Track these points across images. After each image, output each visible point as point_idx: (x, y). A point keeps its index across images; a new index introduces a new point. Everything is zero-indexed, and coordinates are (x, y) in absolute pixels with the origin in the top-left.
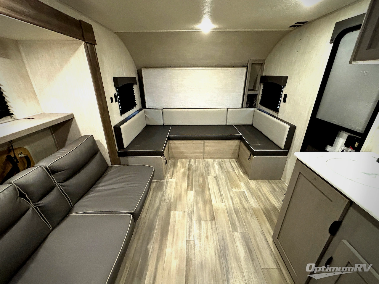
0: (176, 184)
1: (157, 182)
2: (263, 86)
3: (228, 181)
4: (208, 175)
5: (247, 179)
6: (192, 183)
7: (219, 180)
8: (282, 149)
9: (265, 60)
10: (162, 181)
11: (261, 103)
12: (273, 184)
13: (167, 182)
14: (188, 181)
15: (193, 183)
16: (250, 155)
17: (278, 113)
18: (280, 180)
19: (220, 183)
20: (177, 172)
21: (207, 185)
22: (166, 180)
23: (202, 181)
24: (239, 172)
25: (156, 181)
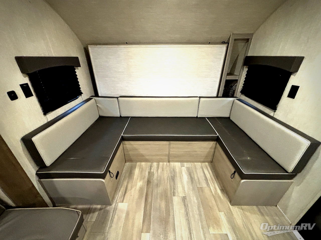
0: (128, 214)
1: (101, 209)
2: (247, 69)
3: (202, 209)
4: (174, 196)
5: (228, 205)
6: (150, 215)
7: (189, 205)
8: (288, 173)
9: (252, 34)
10: (108, 208)
11: (243, 92)
12: (267, 218)
13: (115, 209)
14: (144, 208)
15: (152, 212)
16: (235, 172)
17: (275, 112)
18: (275, 207)
19: (191, 214)
20: (132, 188)
21: (171, 220)
22: (113, 205)
23: (164, 210)
24: (216, 189)
25: (99, 206)
